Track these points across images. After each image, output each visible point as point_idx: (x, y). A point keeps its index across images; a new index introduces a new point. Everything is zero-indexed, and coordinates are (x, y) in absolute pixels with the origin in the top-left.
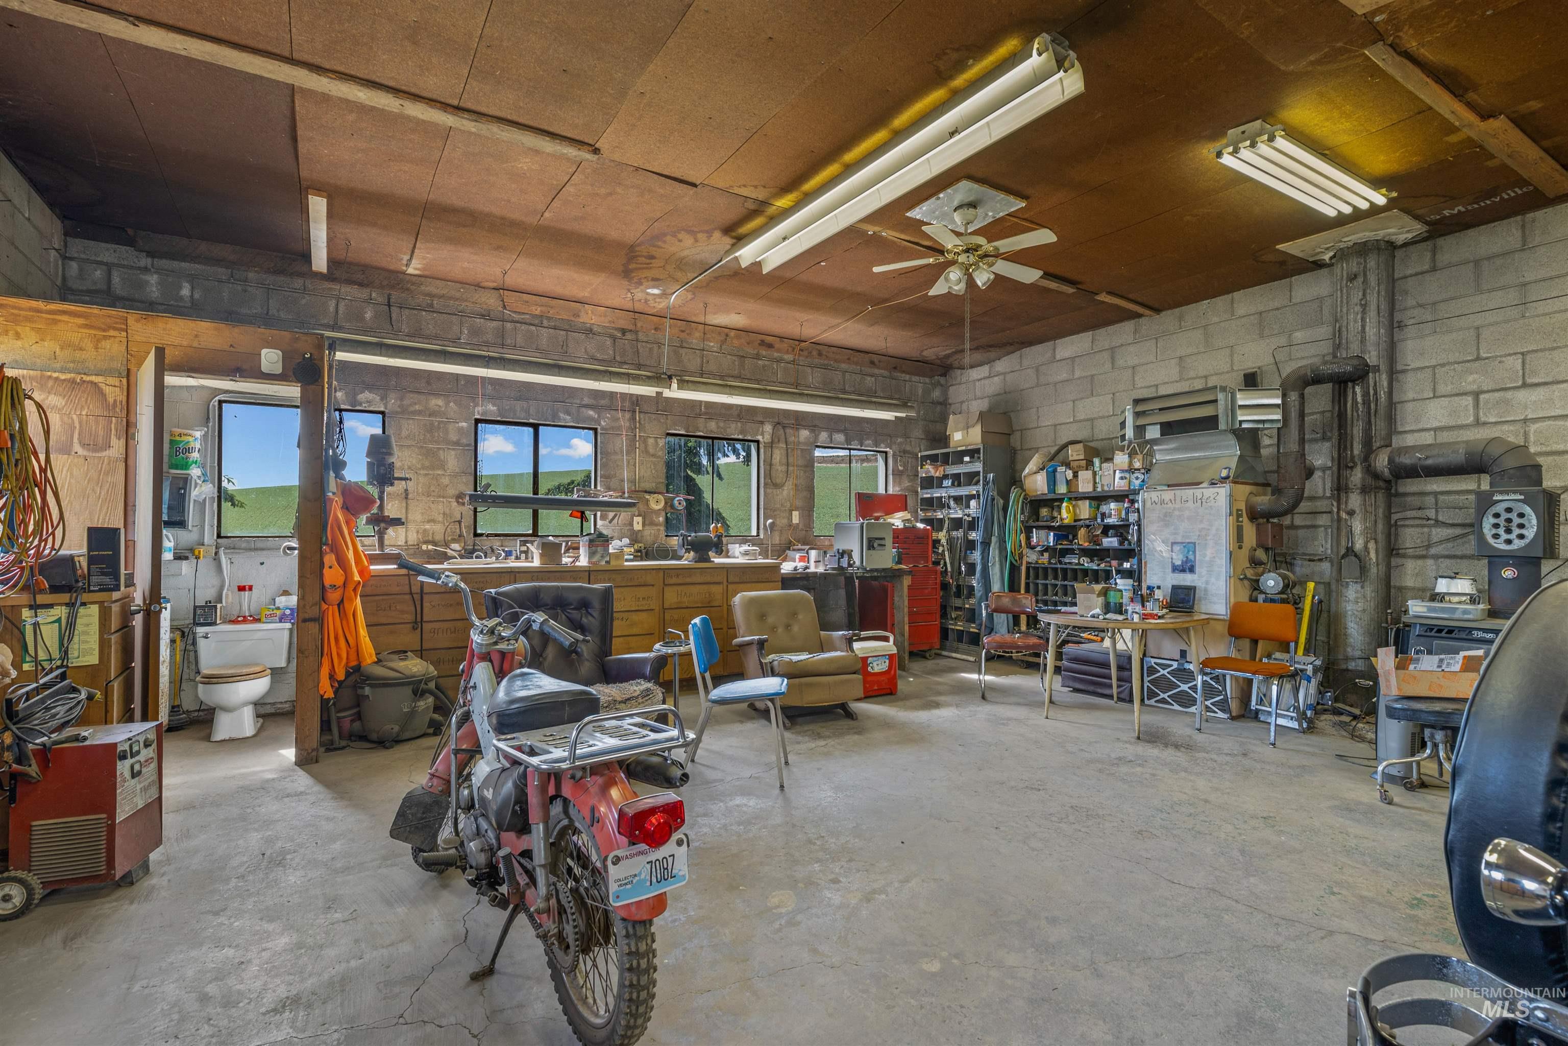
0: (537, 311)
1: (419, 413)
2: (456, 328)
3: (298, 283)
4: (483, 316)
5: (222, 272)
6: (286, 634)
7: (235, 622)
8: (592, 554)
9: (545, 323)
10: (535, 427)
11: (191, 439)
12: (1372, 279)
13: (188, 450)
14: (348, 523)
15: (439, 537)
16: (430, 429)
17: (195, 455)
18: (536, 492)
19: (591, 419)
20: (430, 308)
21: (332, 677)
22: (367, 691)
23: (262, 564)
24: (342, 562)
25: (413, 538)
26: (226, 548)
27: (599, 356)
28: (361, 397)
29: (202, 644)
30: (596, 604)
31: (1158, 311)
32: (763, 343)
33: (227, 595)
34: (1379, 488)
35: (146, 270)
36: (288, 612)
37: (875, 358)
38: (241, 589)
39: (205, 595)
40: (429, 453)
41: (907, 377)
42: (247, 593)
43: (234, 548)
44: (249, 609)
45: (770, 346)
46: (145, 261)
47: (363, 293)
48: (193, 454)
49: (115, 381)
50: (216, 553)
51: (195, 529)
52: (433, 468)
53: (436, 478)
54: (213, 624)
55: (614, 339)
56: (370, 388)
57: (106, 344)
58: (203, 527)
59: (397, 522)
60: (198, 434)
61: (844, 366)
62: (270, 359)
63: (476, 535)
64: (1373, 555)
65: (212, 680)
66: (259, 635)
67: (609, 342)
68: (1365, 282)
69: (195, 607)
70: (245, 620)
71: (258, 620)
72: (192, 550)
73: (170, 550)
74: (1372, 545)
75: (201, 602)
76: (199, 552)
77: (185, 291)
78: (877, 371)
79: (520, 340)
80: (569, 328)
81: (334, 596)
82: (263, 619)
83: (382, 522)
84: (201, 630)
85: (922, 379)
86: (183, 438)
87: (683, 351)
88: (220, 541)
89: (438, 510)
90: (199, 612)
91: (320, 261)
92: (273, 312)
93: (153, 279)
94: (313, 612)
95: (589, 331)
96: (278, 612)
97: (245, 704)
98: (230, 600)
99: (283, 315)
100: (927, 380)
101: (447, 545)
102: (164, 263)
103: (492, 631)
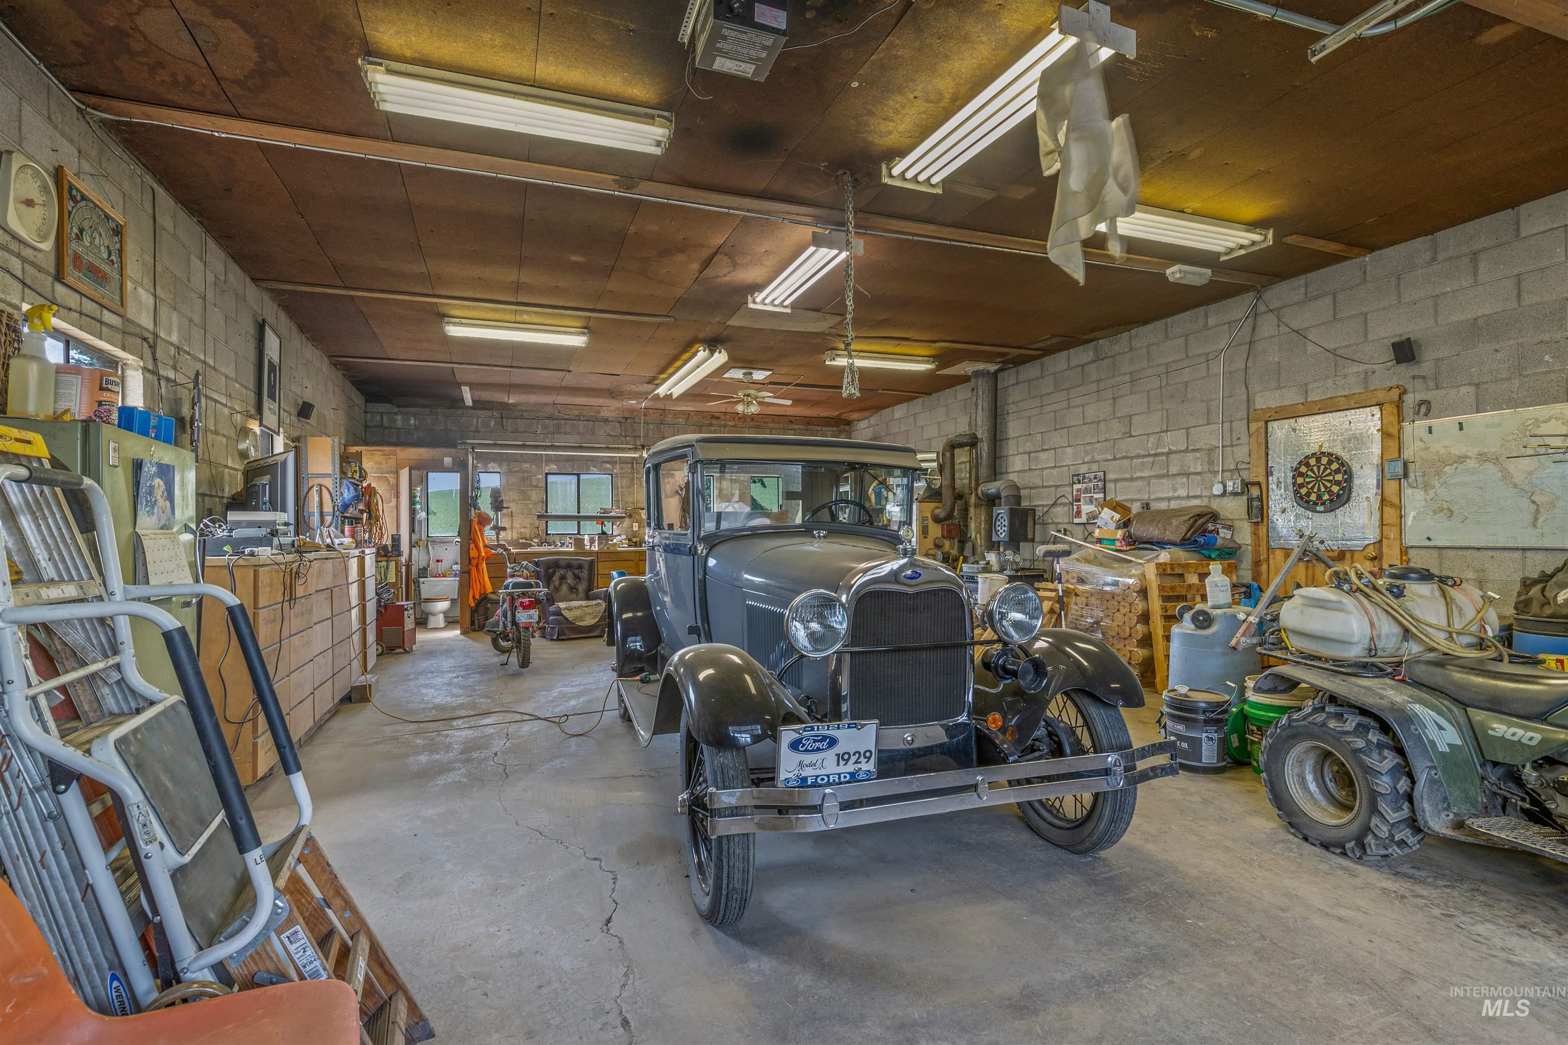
0: (577, 413)
1: (517, 472)
2: (535, 426)
3: (460, 412)
4: (548, 418)
5: (427, 410)
6: (456, 582)
7: (435, 577)
8: (599, 544)
9: (582, 418)
10: (578, 475)
12: (980, 391)
14: (480, 530)
15: (528, 536)
16: (523, 479)
17: (418, 499)
18: (579, 512)
19: (609, 469)
20: (522, 417)
21: (474, 598)
22: (489, 605)
23: (446, 550)
24: (477, 547)
25: (515, 536)
26: (431, 542)
27: (612, 433)
28: (489, 465)
29: (422, 586)
30: (586, 567)
31: (929, 394)
32: (713, 417)
33: (432, 564)
34: (981, 505)
35: (396, 414)
36: (456, 572)
37: (793, 419)
38: (438, 561)
39: (423, 564)
40: (523, 493)
41: (819, 428)
42: (440, 563)
43: (434, 542)
44: (441, 571)
45: (718, 418)
46: (396, 410)
47: (489, 413)
49: (392, 475)
50: (427, 545)
51: (418, 533)
52: (525, 500)
53: (526, 505)
54: (427, 577)
55: (620, 422)
56: (494, 461)
57: (389, 461)
58: (421, 532)
59: (504, 529)
60: (419, 489)
61: (771, 425)
62: (448, 461)
63: (547, 534)
64: (979, 541)
65: (428, 600)
66: (445, 583)
67: (618, 425)
68: (977, 392)
69: (419, 569)
70: (439, 576)
71: (445, 576)
72: (417, 543)
74: (978, 536)
75: (421, 567)
76: (420, 544)
77: (412, 422)
78: (796, 427)
79: (568, 430)
80: (595, 420)
81: (474, 562)
82: (447, 575)
83: (498, 529)
84: (421, 580)
85: (831, 429)
87: (662, 426)
88: (428, 538)
89: (527, 521)
90: (420, 571)
91: (469, 402)
92: (449, 427)
93: (399, 417)
94: (466, 569)
95: (606, 420)
96: (453, 572)
97: (440, 613)
98: (433, 567)
99: (453, 428)
100: (835, 429)
101: (531, 540)
102: (401, 409)
103: (513, 568)
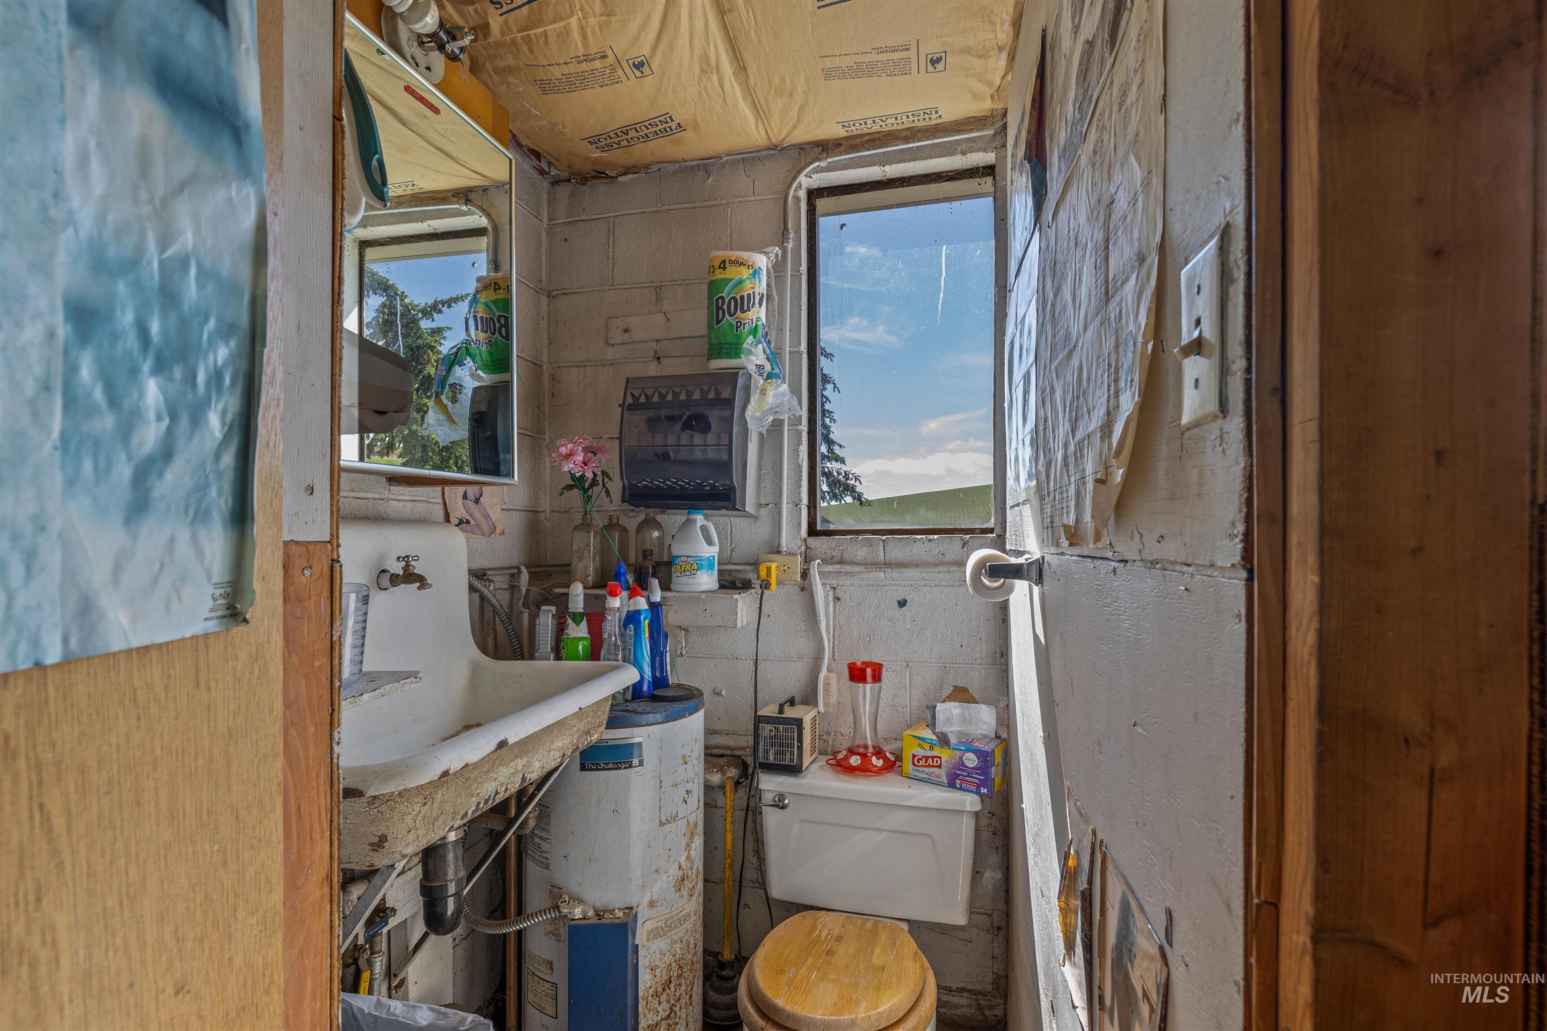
6: (967, 827)
7: (842, 767)
11: (745, 273)
13: (742, 304)
17: (759, 314)
23: (902, 604)
26: (825, 562)
29: (770, 822)
33: (827, 684)
36: (971, 760)
38: (857, 674)
39: (779, 682)
42: (868, 686)
43: (841, 562)
44: (875, 730)
48: (752, 314)
50: (805, 574)
51: (764, 512)
54: (794, 770)
58: (778, 505)
60: (762, 261)
66: (899, 819)
69: (759, 720)
70: (866, 765)
71: (896, 771)
72: (755, 566)
73: (711, 567)
75: (770, 704)
76: (769, 569)
82: (908, 767)
84: (768, 785)
86: (732, 272)
88: (814, 542)
90: (767, 730)
96: (945, 755)
98: (834, 698)
